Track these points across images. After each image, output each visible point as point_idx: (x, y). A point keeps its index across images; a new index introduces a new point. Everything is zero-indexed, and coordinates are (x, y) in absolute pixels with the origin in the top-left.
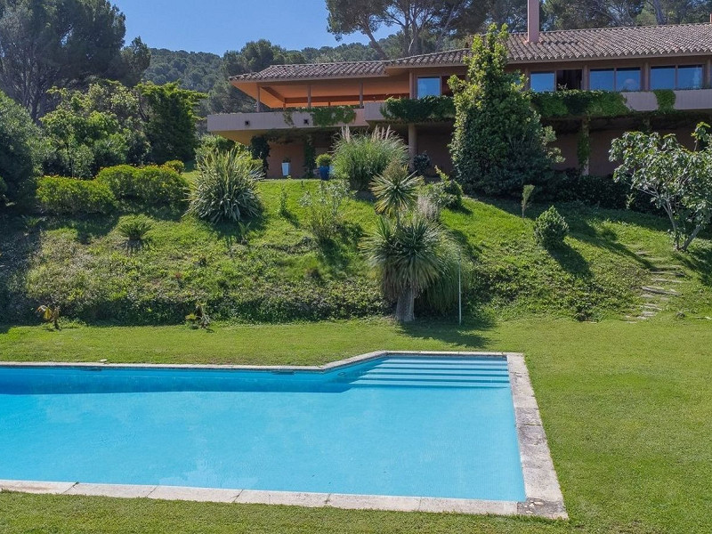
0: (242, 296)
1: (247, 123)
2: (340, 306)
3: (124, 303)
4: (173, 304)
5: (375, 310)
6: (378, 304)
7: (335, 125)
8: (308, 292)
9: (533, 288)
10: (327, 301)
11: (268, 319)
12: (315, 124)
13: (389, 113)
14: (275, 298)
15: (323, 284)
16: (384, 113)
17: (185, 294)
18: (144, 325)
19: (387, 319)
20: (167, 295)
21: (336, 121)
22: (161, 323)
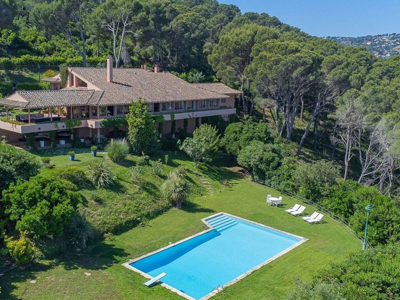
0: (145, 212)
2: (164, 208)
3: (121, 225)
4: (131, 221)
7: (75, 127)
8: (156, 206)
10: (161, 208)
12: (67, 127)
14: (151, 211)
16: (101, 125)
17: (132, 216)
18: (128, 230)
19: (174, 209)
20: (128, 218)
21: (74, 125)
22: (131, 228)
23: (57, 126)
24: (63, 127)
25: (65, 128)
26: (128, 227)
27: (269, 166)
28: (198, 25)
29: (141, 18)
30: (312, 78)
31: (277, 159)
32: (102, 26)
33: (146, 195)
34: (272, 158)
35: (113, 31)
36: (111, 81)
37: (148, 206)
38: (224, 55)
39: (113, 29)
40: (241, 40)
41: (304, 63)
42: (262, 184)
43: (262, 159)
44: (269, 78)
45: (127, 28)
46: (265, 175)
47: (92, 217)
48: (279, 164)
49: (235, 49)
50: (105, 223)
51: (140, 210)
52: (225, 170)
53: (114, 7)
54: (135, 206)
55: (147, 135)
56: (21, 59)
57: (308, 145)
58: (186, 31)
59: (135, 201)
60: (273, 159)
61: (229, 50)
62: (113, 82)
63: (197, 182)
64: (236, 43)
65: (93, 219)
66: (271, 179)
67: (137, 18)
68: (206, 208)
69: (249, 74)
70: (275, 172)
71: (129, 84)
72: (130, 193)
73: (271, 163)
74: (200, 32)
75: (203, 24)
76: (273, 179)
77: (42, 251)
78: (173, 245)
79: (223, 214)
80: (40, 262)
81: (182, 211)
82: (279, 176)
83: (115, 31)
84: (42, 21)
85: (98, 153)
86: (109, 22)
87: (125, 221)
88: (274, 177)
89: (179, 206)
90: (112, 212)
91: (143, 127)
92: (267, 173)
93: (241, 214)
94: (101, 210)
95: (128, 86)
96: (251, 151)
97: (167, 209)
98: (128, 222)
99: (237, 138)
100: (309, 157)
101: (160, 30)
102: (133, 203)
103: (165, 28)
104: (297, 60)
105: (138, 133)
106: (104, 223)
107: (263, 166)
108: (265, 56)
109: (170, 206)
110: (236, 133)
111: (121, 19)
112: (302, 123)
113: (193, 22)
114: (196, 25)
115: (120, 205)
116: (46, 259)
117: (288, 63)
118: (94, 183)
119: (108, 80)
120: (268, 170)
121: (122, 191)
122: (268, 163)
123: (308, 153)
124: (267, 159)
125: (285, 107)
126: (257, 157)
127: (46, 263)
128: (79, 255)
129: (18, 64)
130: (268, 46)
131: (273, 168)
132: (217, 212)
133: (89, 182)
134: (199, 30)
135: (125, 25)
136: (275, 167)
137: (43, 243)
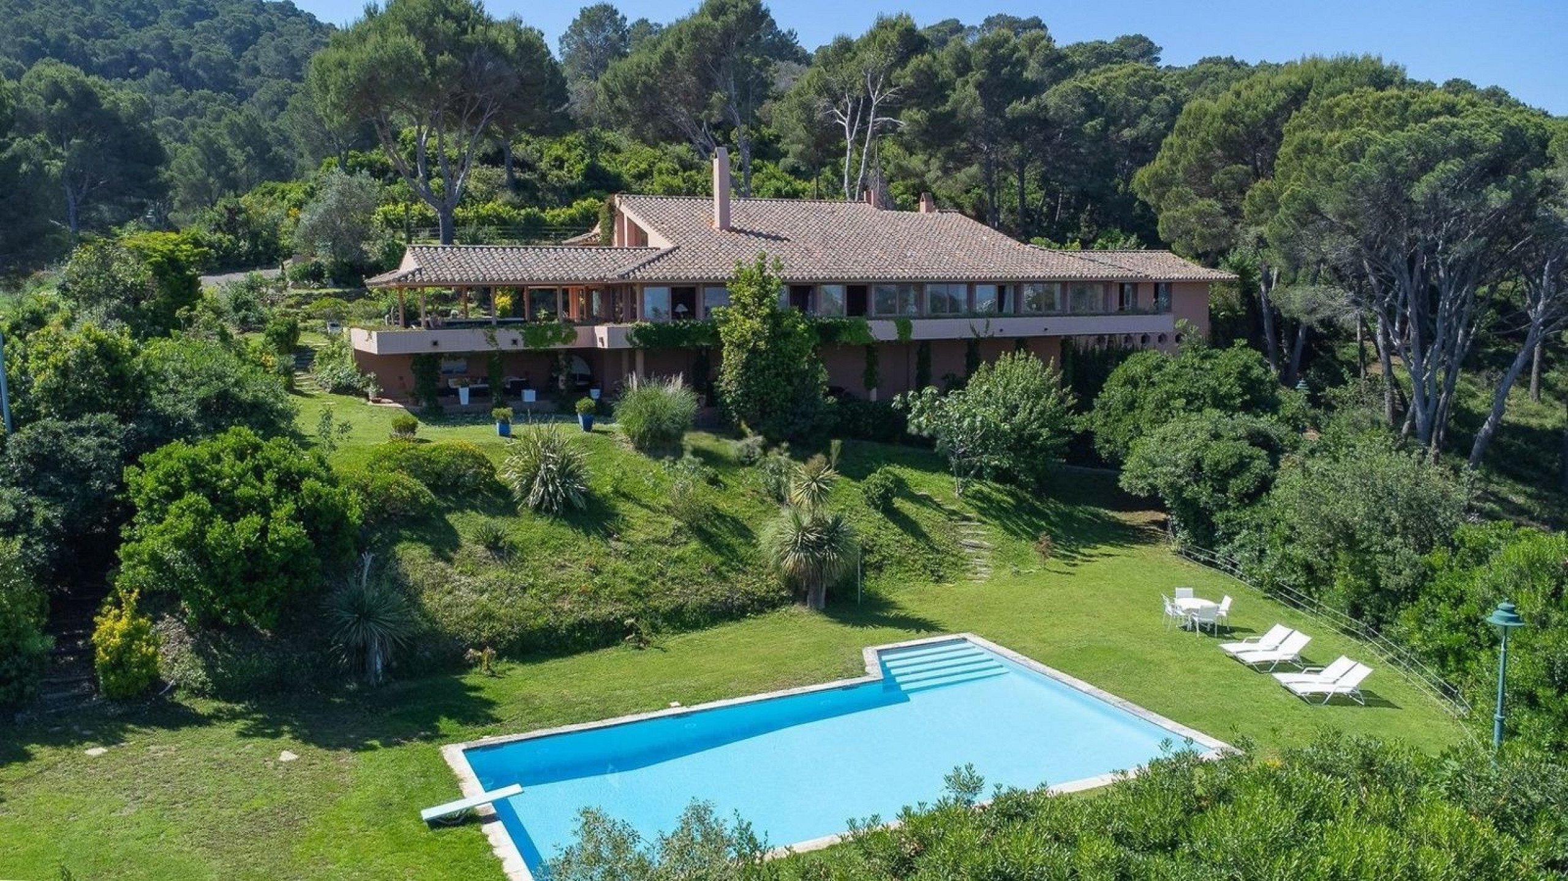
0: (665, 604)
1: (435, 343)
2: (753, 601)
3: (549, 631)
4: (599, 624)
5: (783, 601)
6: (784, 593)
7: (552, 347)
8: (720, 590)
9: (892, 556)
10: (738, 599)
11: (696, 626)
12: (526, 345)
13: (635, 339)
14: (693, 601)
15: (725, 579)
16: (629, 339)
17: (605, 610)
18: (578, 652)
19: (796, 608)
20: (587, 615)
21: (551, 341)
22: (594, 647)
23: (493, 338)
24: (515, 342)
25: (521, 346)
26: (576, 641)
27: (1224, 491)
28: (1150, 100)
29: (918, 73)
30: (1497, 198)
31: (1261, 465)
32: (819, 116)
33: (695, 551)
34: (1235, 460)
35: (846, 125)
36: (725, 225)
37: (684, 587)
38: (1190, 163)
39: (847, 120)
40: (1247, 107)
41: (1466, 148)
42: (1205, 562)
43: (1198, 465)
44: (1330, 216)
45: (882, 110)
46: (1213, 527)
47: (450, 593)
48: (1265, 485)
49: (1224, 136)
50: (489, 616)
51: (648, 595)
52: (1097, 516)
53: (848, 55)
54: (632, 580)
55: (777, 375)
56: (572, 211)
57: (1534, 475)
58: (1092, 115)
59: (641, 565)
60: (1241, 465)
61: (1205, 143)
62: (733, 229)
63: (936, 536)
64: (1229, 117)
65: (449, 598)
66: (1231, 541)
67: (906, 76)
68: (921, 614)
69: (1261, 211)
70: (1246, 515)
71: (783, 234)
72: (632, 539)
73: (1232, 481)
74: (1154, 123)
75: (1169, 98)
76: (1238, 540)
77: (209, 668)
78: (684, 709)
79: (965, 640)
80: (186, 703)
81: (819, 618)
82: (1259, 527)
83: (851, 124)
84: (623, 101)
85: (596, 426)
86: (836, 100)
87: (570, 620)
88: (1245, 532)
89: (816, 601)
90: (532, 586)
91: (762, 345)
92: (1218, 518)
93: (1031, 644)
94: (496, 573)
95: (777, 238)
96: (1164, 439)
97: (764, 605)
98: (581, 625)
99: (1134, 401)
100: (1520, 511)
101: (1002, 117)
102: (630, 569)
103: (1018, 107)
104: (1436, 141)
105: (747, 366)
106: (485, 617)
107: (1203, 494)
108: (1314, 142)
109: (782, 598)
110: (1135, 386)
111: (865, 87)
112: (1532, 405)
113: (1131, 93)
114: (1141, 102)
115: (579, 571)
116: (214, 697)
117: (1394, 150)
118: (517, 495)
119: (717, 224)
120: (1224, 507)
121: (605, 528)
122: (1222, 478)
123: (1520, 500)
124: (1217, 463)
125: (1404, 322)
126: (1182, 458)
127: (204, 706)
128: (338, 700)
129: (562, 224)
130: (1338, 111)
131: (1241, 500)
132: (945, 632)
133: (502, 491)
134: (1152, 115)
135: (875, 103)
136: (1247, 495)
137: (226, 648)
